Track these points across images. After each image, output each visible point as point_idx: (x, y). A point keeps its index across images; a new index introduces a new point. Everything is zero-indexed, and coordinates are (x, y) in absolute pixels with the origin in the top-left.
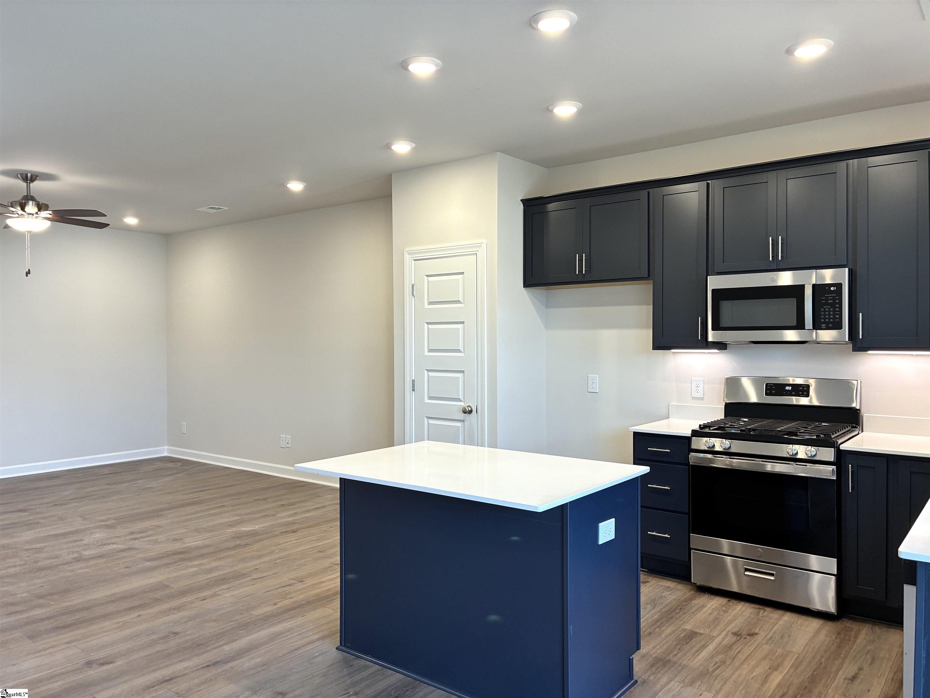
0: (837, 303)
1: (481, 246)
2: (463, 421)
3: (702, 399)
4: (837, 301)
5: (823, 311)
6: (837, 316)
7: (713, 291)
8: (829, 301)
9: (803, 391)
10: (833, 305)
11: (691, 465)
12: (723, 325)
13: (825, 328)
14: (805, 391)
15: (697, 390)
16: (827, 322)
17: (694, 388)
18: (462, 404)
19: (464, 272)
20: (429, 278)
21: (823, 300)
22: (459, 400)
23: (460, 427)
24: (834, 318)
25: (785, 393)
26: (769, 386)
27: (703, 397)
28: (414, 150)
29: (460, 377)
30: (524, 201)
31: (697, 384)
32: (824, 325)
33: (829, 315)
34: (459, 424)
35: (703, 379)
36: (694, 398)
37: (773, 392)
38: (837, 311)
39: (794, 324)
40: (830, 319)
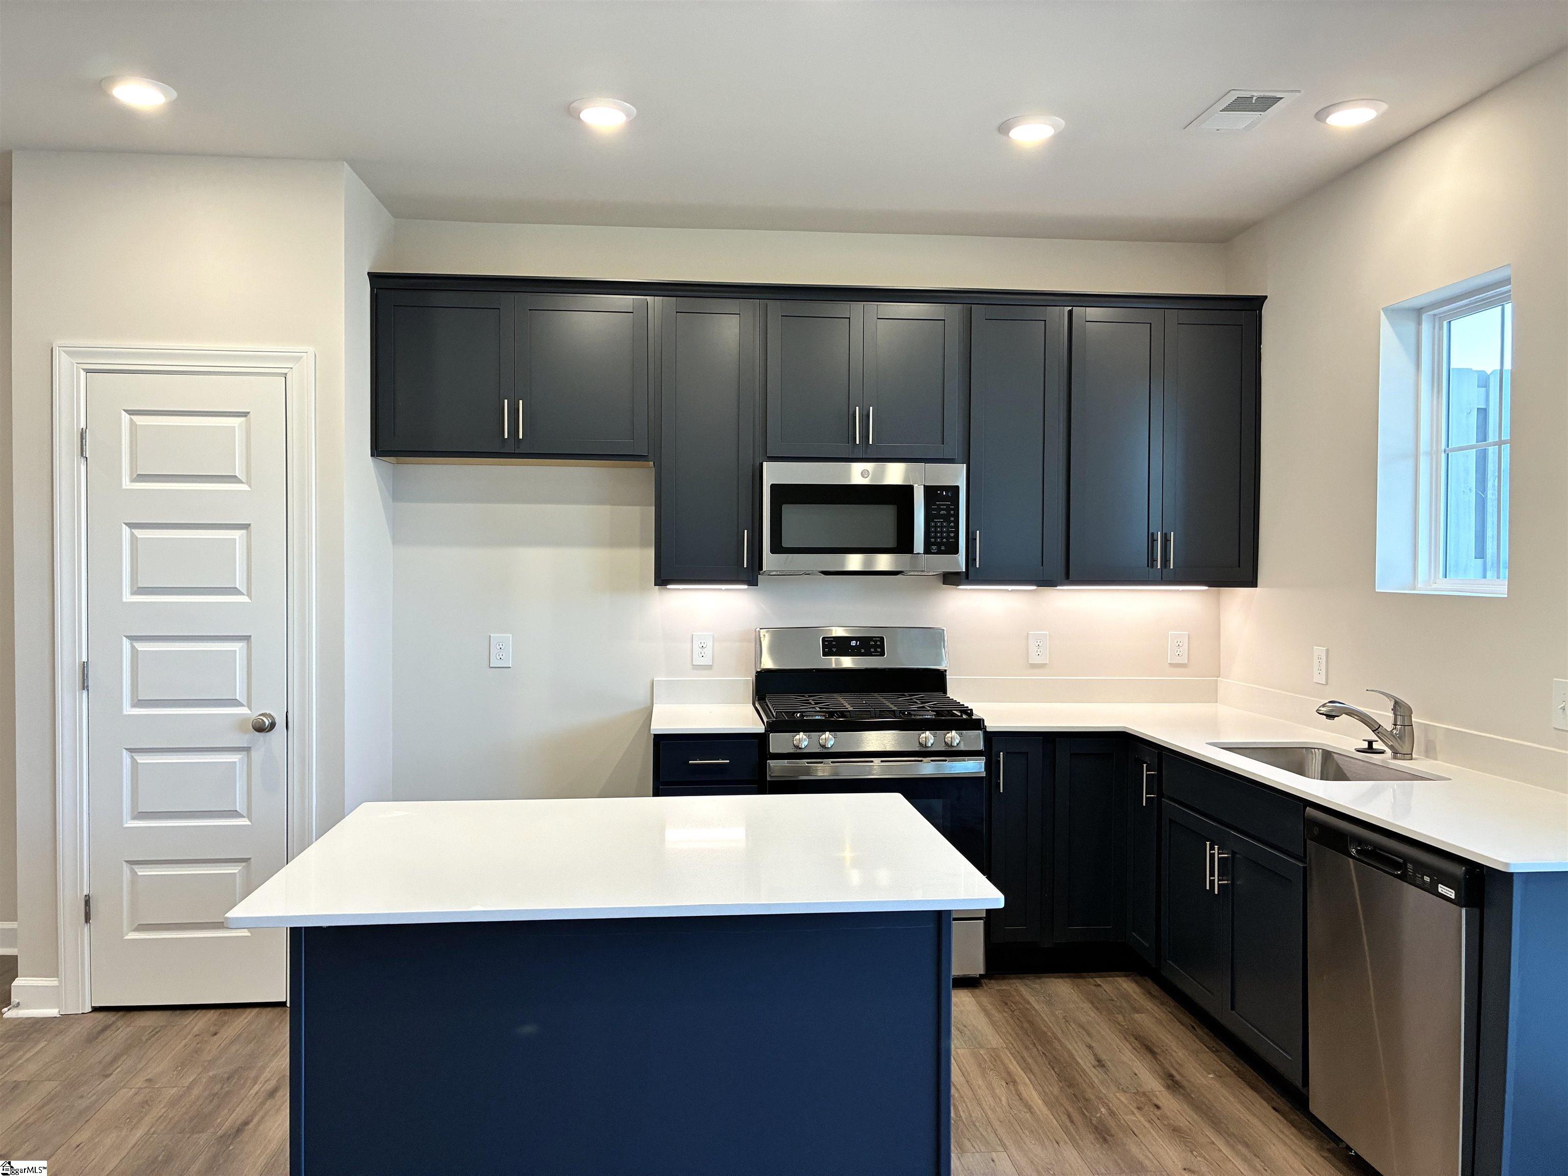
0: (952, 515)
1: (301, 357)
2: (247, 749)
3: (709, 667)
4: (952, 512)
5: (933, 527)
6: (952, 535)
7: (773, 487)
8: (942, 512)
9: (876, 646)
10: (946, 518)
11: (769, 781)
12: (785, 544)
13: (935, 551)
14: (879, 646)
15: (703, 653)
16: (939, 542)
17: (697, 649)
18: (244, 711)
19: (249, 413)
20: (135, 418)
21: (934, 509)
22: (234, 703)
23: (238, 764)
24: (948, 537)
25: (848, 651)
26: (827, 641)
27: (711, 664)
28: (175, 107)
29: (238, 650)
30: (373, 276)
31: (702, 643)
32: (934, 547)
33: (942, 532)
34: (235, 758)
35: (712, 634)
36: (696, 667)
37: (834, 650)
38: (952, 527)
39: (892, 544)
40: (942, 538)
